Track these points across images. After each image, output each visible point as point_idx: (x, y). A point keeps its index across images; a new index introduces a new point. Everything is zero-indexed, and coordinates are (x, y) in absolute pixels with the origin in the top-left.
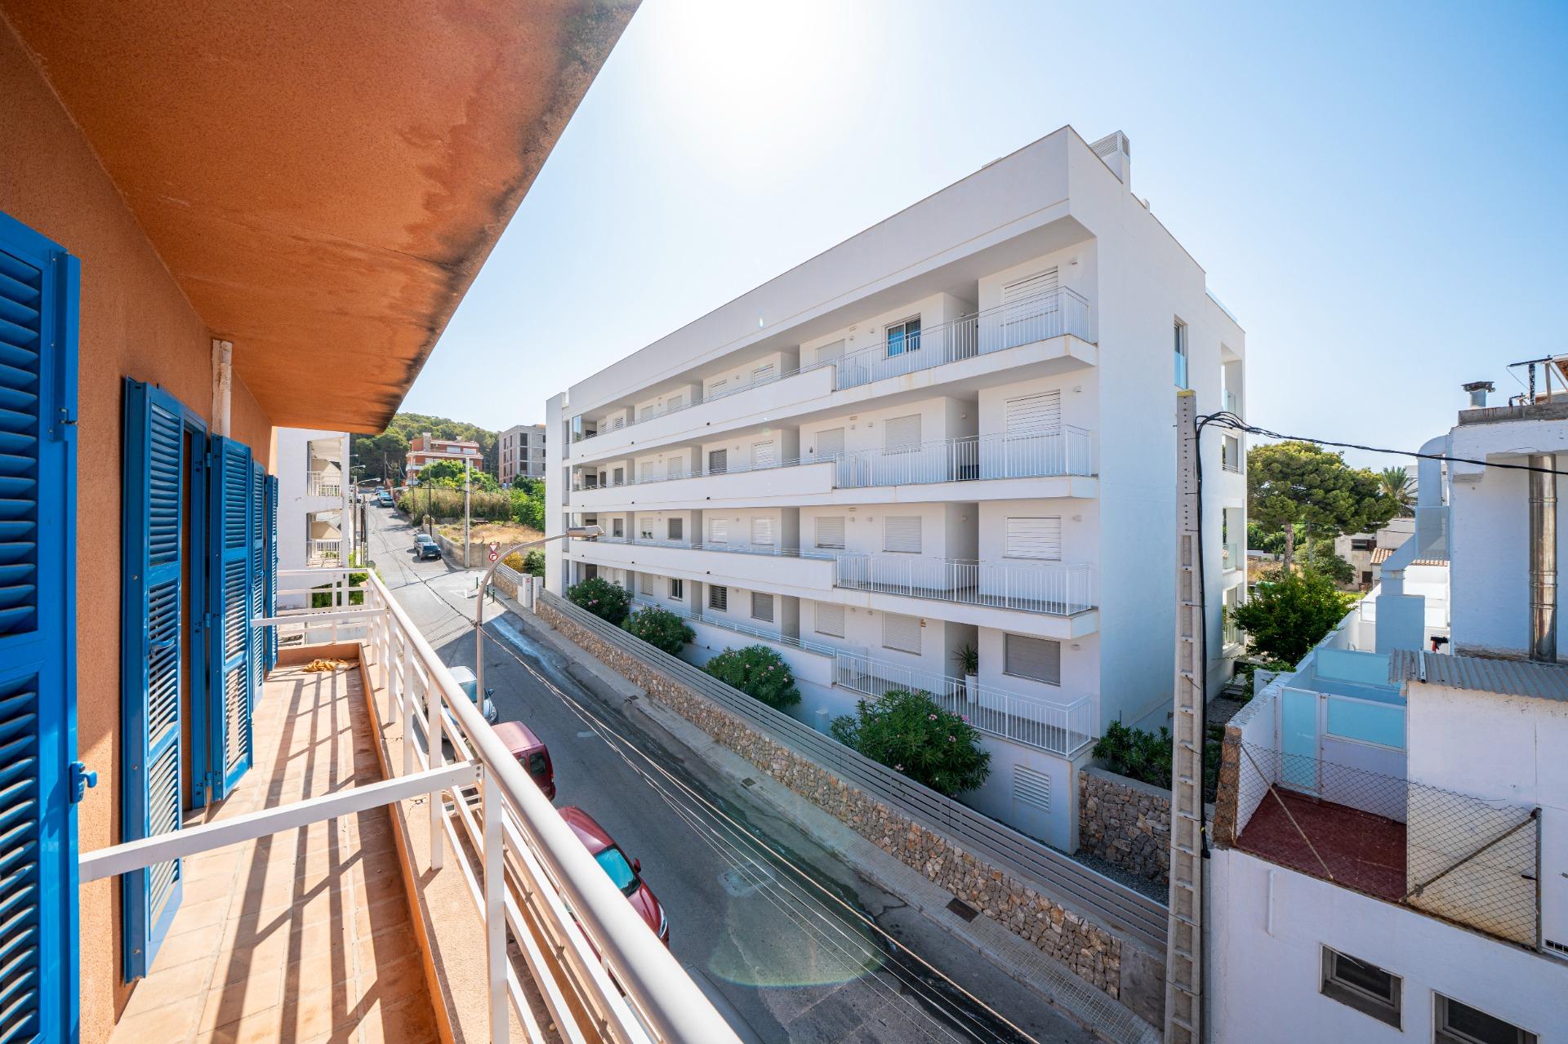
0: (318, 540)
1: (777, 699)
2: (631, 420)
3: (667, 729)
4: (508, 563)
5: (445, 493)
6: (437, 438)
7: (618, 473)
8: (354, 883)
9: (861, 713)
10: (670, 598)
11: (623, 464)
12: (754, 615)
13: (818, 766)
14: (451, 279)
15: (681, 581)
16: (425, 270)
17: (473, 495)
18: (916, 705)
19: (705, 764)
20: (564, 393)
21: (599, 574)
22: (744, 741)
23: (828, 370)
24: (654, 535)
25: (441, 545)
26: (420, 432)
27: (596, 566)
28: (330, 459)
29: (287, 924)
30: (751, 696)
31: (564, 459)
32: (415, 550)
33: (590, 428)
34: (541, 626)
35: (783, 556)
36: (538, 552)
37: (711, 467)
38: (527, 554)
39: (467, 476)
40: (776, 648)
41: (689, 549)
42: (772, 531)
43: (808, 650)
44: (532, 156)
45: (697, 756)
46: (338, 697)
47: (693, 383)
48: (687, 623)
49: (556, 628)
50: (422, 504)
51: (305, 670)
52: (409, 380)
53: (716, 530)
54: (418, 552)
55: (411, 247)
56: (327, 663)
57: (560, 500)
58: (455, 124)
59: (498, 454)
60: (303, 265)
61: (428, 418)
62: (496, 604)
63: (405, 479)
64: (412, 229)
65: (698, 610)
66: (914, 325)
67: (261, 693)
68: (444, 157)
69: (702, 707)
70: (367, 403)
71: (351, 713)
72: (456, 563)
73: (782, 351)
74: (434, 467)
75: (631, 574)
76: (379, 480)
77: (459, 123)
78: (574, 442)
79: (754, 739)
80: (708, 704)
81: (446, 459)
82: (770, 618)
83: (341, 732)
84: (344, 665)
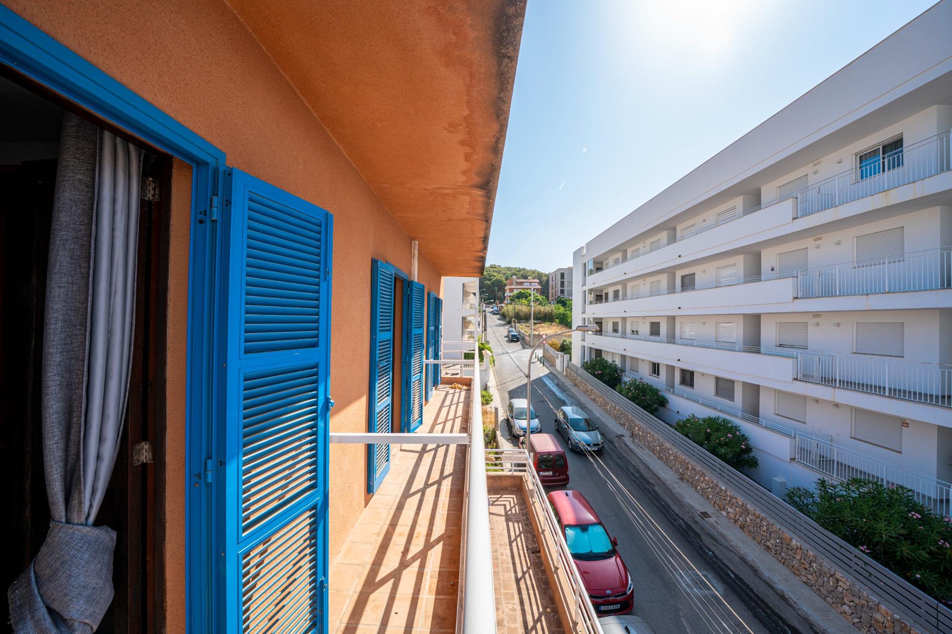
0: (467, 330)
1: (735, 460)
2: (625, 259)
3: (644, 461)
4: (551, 345)
5: (522, 307)
6: (519, 278)
7: (616, 293)
8: (447, 485)
9: (821, 490)
10: (651, 375)
11: (619, 287)
12: (717, 393)
13: (772, 521)
14: (487, 193)
15: (658, 364)
16: (475, 192)
17: (535, 308)
18: (891, 498)
19: (671, 492)
20: (583, 247)
21: (603, 356)
22: (703, 484)
23: (789, 203)
24: (640, 333)
25: (520, 335)
26: (511, 276)
27: (601, 350)
28: (472, 291)
29: (420, 494)
30: (711, 453)
31: (583, 286)
32: (507, 336)
33: (599, 266)
34: (568, 383)
35: (744, 351)
36: (568, 340)
37: (683, 285)
38: (562, 341)
39: (532, 298)
40: (737, 422)
41: (664, 343)
42: (736, 332)
43: (766, 428)
44: (502, 117)
45: (665, 484)
46: (460, 402)
47: (668, 229)
48: (661, 393)
49: (576, 386)
50: (511, 313)
51: (450, 387)
52: (485, 248)
53: (686, 330)
54: (509, 338)
55: (466, 182)
56: (459, 385)
57: (581, 311)
58: (465, 115)
59: (549, 285)
60: (431, 201)
61: (515, 268)
62: (544, 368)
63: (505, 300)
64: (464, 173)
65: (671, 385)
66: (896, 145)
67: (432, 394)
68: (465, 134)
69: (671, 452)
70: (472, 262)
71: (463, 410)
72: (527, 345)
73: (743, 195)
74: (517, 294)
75: (623, 357)
76: (492, 301)
77: (466, 114)
78: (588, 276)
79: (712, 485)
80: (675, 451)
81: (523, 289)
82: (732, 398)
83: (457, 418)
84: (465, 387)
